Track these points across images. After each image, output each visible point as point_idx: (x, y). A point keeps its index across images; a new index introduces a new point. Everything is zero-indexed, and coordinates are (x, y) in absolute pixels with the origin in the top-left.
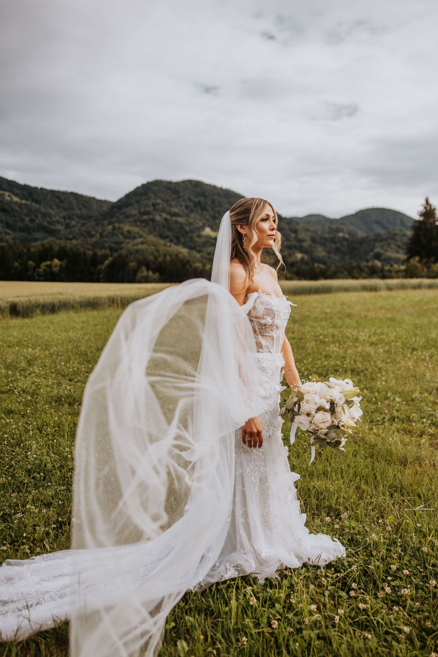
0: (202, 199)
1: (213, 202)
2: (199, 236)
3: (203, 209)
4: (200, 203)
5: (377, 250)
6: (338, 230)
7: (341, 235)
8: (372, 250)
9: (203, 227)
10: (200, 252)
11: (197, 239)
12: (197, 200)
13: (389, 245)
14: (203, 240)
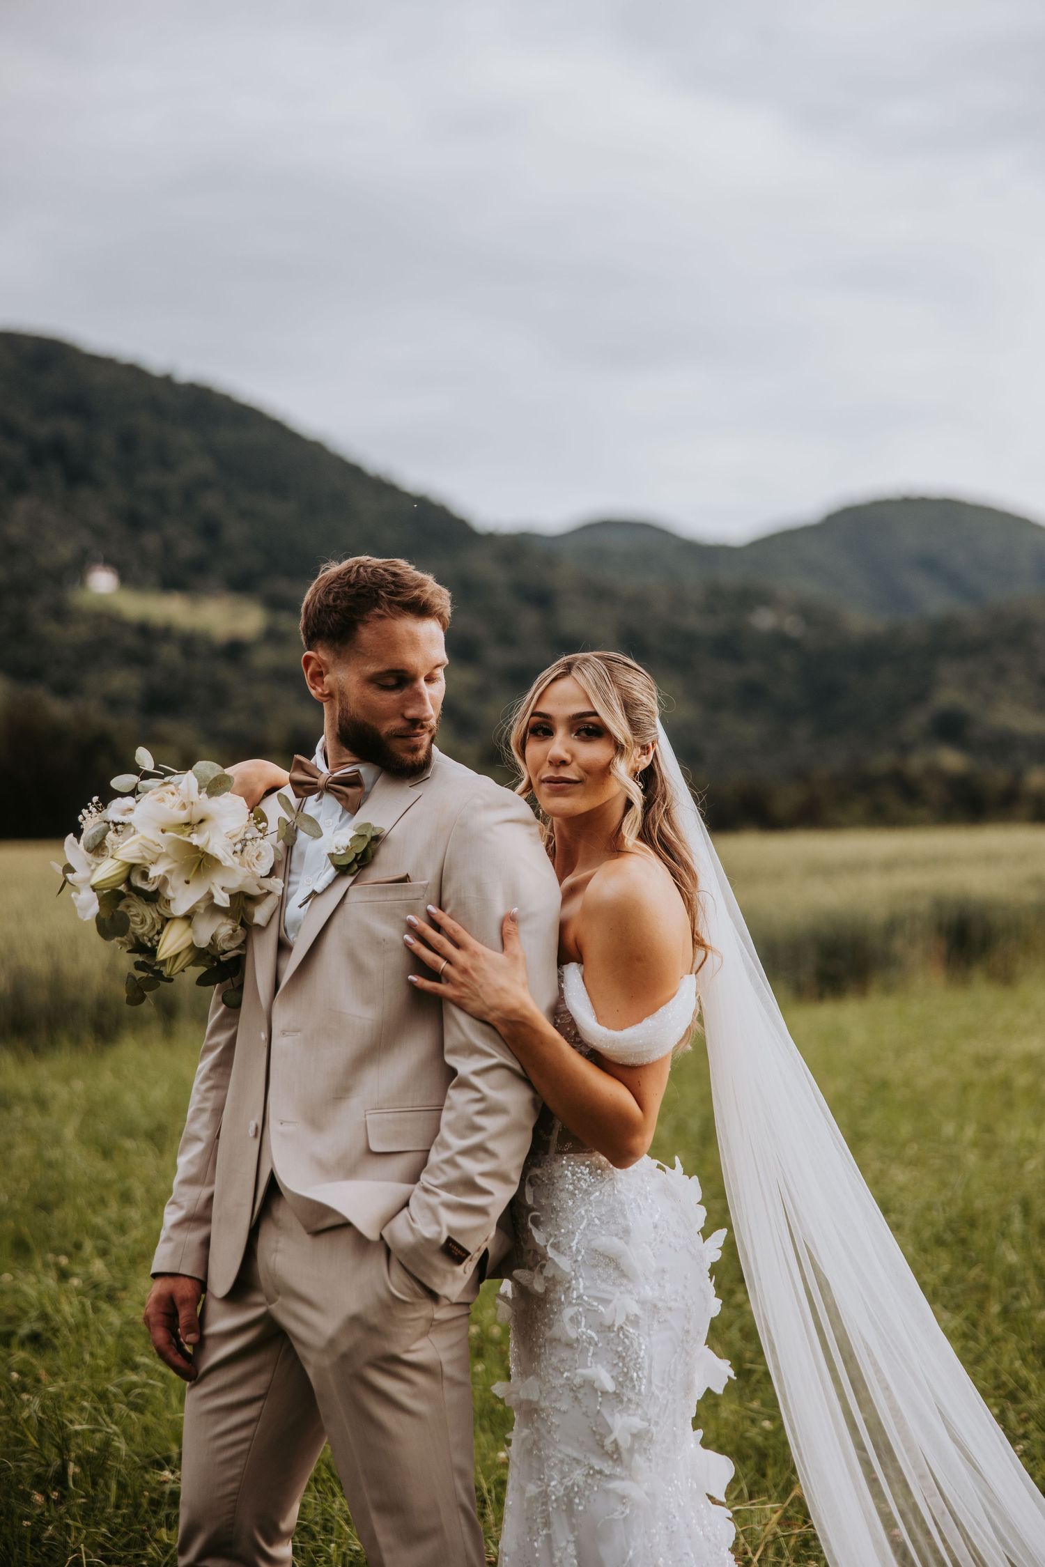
0: (70, 428)
1: (128, 442)
2: (60, 613)
3: (77, 475)
4: (57, 449)
5: (949, 696)
6: (751, 598)
7: (764, 620)
8: (920, 696)
9: (78, 569)
10: (65, 690)
11: (50, 629)
12: (44, 430)
13: (1000, 673)
14: (78, 633)
